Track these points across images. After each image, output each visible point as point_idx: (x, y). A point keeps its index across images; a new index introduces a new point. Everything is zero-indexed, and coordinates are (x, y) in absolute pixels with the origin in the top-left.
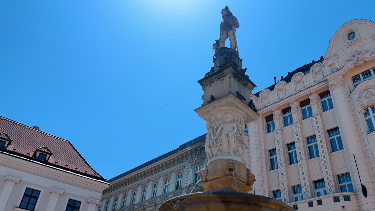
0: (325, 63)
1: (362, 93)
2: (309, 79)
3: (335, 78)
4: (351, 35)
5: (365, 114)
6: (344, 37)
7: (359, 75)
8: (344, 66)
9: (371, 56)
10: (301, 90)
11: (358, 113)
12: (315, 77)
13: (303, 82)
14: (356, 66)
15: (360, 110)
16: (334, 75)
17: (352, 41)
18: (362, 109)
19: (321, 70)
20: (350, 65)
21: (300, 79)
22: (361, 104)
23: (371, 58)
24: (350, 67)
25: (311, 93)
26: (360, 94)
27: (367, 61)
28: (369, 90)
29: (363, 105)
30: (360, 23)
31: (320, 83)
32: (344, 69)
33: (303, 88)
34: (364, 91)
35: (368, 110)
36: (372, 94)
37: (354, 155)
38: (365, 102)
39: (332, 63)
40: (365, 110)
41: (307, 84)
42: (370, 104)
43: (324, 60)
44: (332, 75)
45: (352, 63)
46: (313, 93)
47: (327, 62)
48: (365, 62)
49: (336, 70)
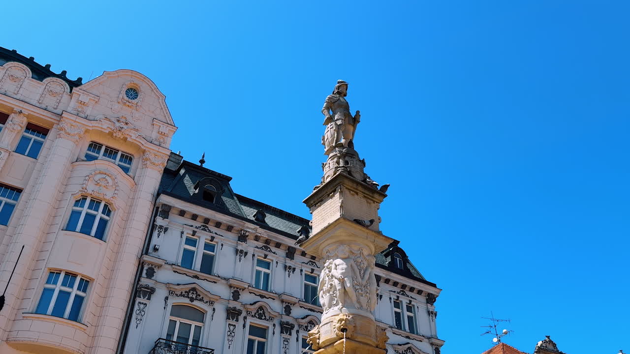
0: (77, 92)
1: (95, 174)
2: (33, 89)
3: (74, 124)
4: (133, 93)
5: (77, 201)
6: (124, 86)
7: (102, 145)
8: (97, 119)
9: (137, 139)
10: (9, 93)
11: (70, 194)
12: (44, 95)
13: (21, 85)
14: (111, 134)
15: (75, 193)
16: (77, 120)
17: (130, 100)
18: (80, 193)
19: (60, 95)
20: (106, 126)
21: (19, 76)
22: (84, 186)
23: (135, 142)
24: (104, 129)
25: (21, 112)
26: (93, 173)
27: (128, 139)
28: (107, 178)
29: (86, 189)
30: (152, 90)
31: (46, 109)
32: (94, 124)
33: (14, 93)
34: (100, 173)
35: (85, 199)
36: (107, 185)
37: (23, 247)
38: (91, 188)
39: (85, 101)
40: (82, 197)
41: (23, 94)
42: (95, 195)
43: (79, 87)
44: (74, 118)
45: (110, 126)
46: (24, 114)
47: (80, 94)
48: (125, 139)
49: (83, 115)
